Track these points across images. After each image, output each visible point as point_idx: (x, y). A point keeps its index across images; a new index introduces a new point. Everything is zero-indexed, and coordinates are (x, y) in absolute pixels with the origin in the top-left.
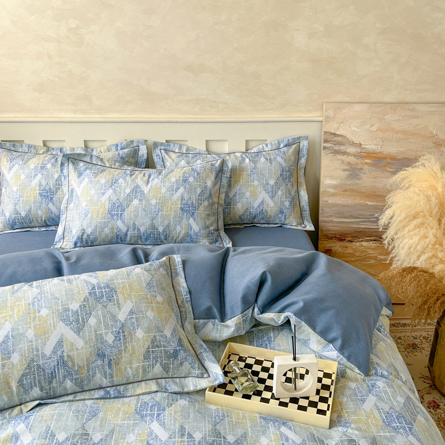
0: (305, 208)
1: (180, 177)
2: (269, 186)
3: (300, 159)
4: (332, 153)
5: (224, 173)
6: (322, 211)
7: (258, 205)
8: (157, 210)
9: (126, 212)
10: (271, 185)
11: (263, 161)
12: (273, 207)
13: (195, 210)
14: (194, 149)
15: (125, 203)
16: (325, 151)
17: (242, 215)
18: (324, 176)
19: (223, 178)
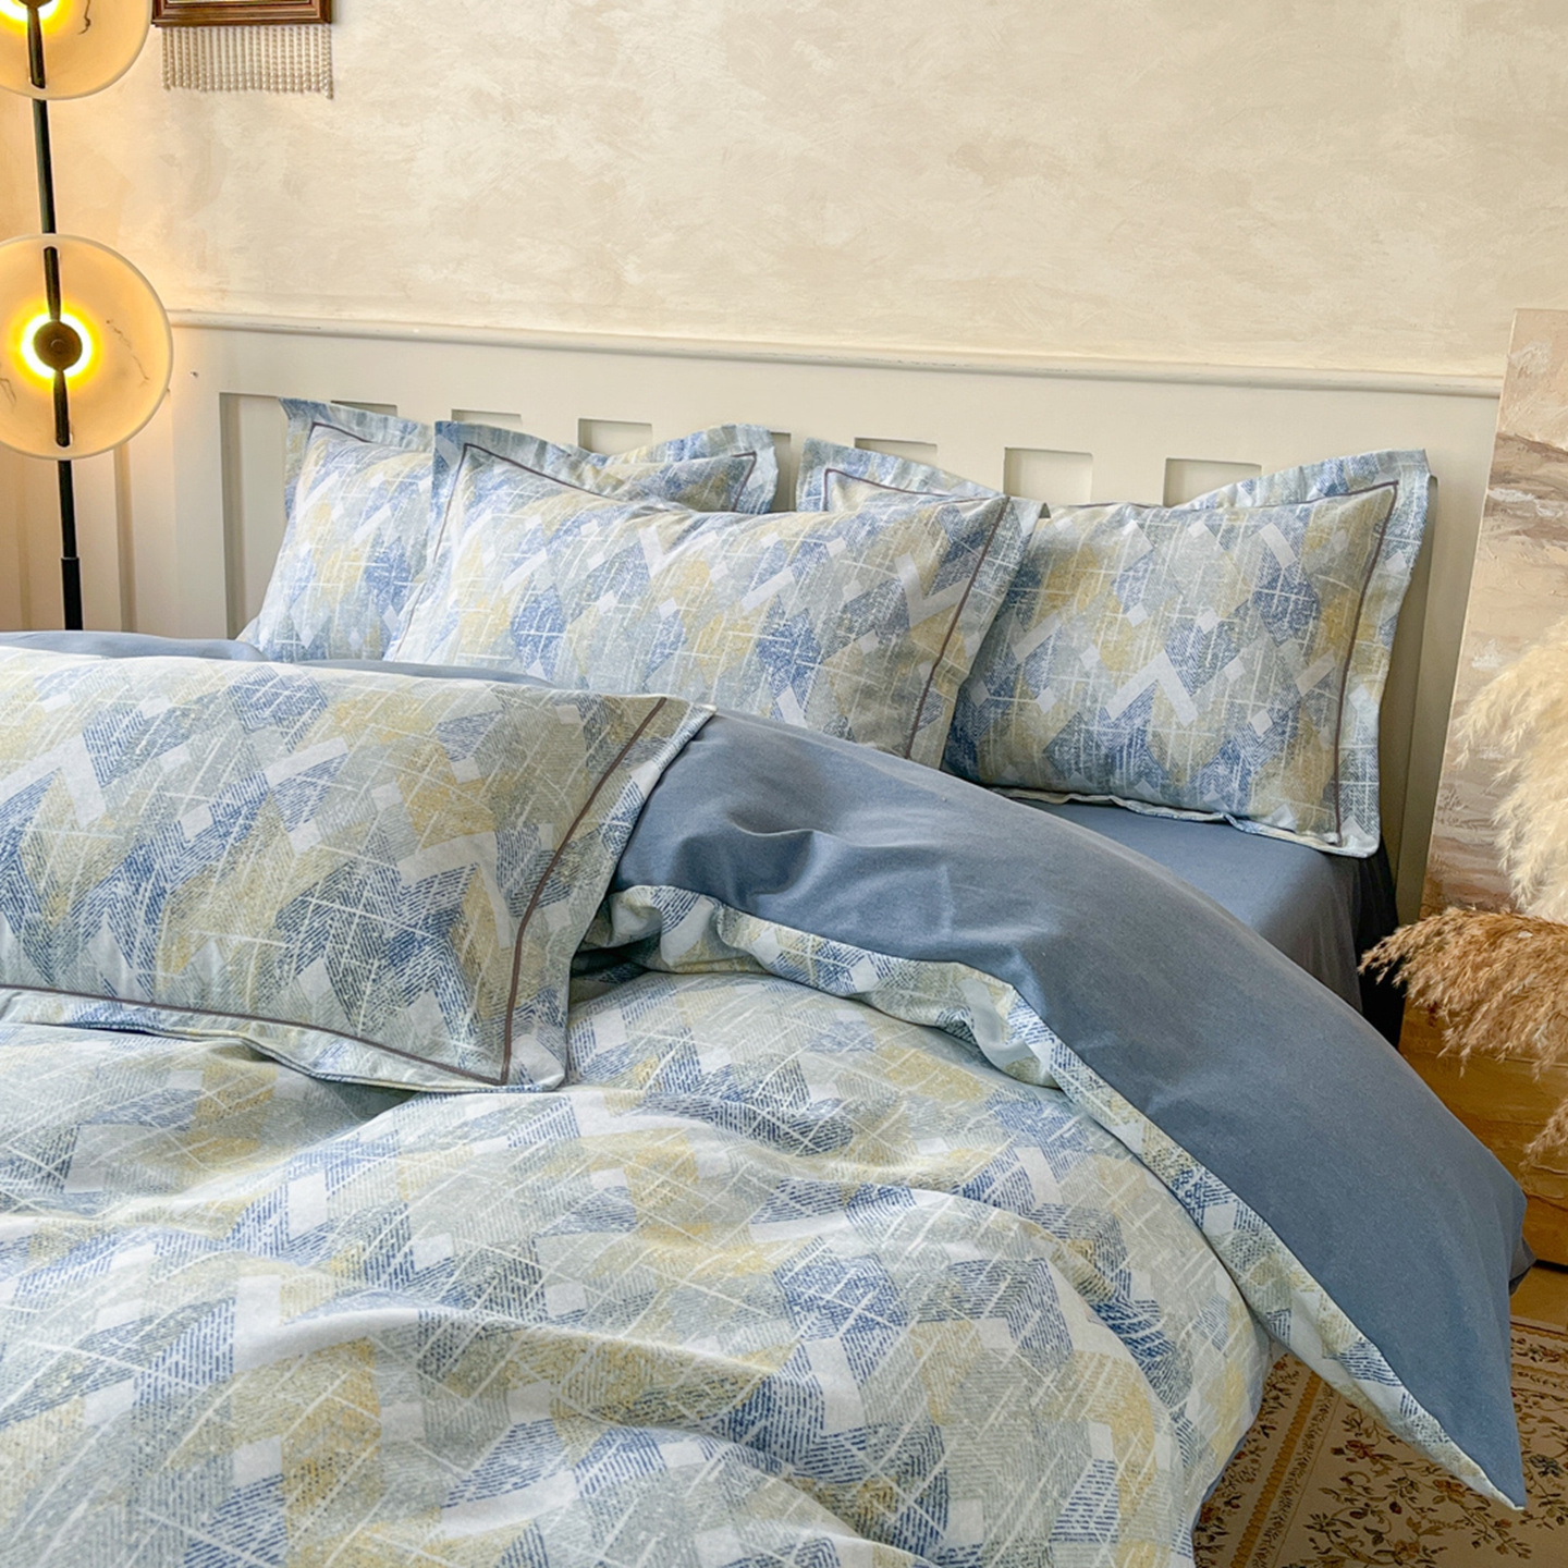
0: (1359, 762)
1: (797, 534)
2: (1193, 634)
3: (1387, 558)
4: (1526, 533)
5: (997, 553)
6: (1446, 793)
7: (1125, 706)
8: (672, 639)
9: (564, 635)
10: (1199, 631)
11: (1195, 535)
12: (1191, 726)
13: (815, 662)
14: (955, 481)
15: (571, 600)
16: (1491, 521)
17: (1055, 743)
18: (1475, 634)
19: (984, 567)
